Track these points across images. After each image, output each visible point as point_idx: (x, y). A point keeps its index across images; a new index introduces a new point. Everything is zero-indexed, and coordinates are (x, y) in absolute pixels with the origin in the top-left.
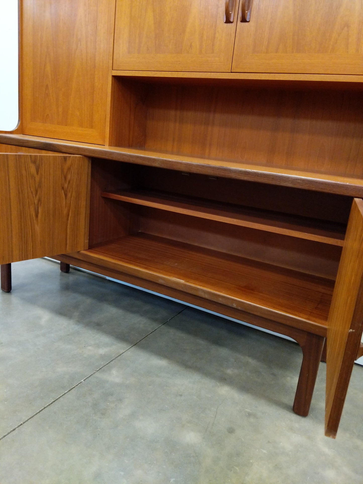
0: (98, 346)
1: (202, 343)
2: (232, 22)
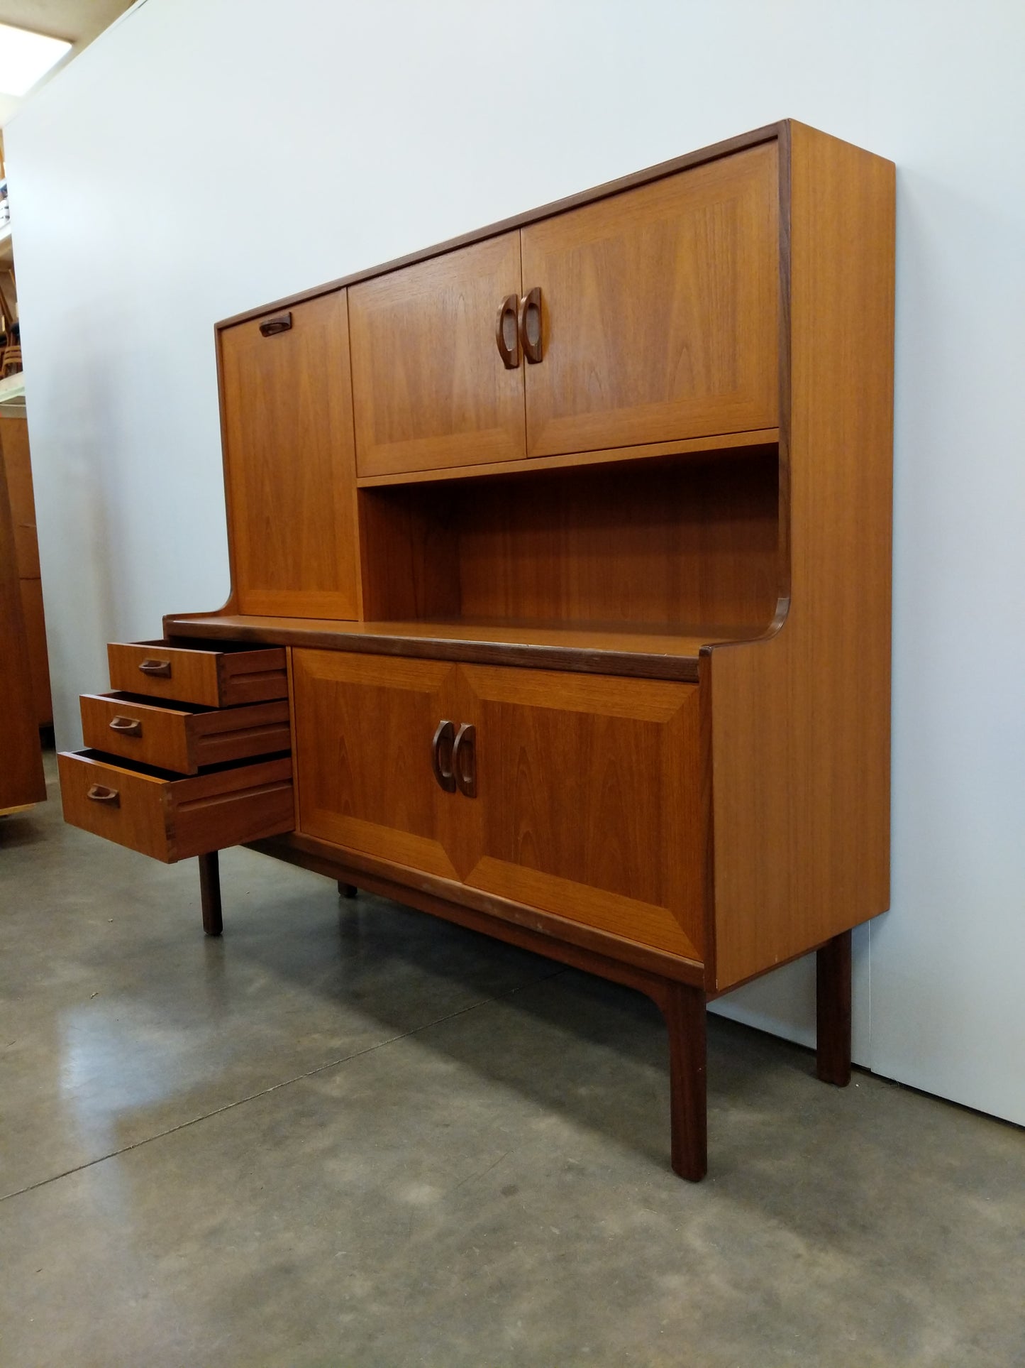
0: (333, 1033)
1: (559, 1034)
2: (517, 367)
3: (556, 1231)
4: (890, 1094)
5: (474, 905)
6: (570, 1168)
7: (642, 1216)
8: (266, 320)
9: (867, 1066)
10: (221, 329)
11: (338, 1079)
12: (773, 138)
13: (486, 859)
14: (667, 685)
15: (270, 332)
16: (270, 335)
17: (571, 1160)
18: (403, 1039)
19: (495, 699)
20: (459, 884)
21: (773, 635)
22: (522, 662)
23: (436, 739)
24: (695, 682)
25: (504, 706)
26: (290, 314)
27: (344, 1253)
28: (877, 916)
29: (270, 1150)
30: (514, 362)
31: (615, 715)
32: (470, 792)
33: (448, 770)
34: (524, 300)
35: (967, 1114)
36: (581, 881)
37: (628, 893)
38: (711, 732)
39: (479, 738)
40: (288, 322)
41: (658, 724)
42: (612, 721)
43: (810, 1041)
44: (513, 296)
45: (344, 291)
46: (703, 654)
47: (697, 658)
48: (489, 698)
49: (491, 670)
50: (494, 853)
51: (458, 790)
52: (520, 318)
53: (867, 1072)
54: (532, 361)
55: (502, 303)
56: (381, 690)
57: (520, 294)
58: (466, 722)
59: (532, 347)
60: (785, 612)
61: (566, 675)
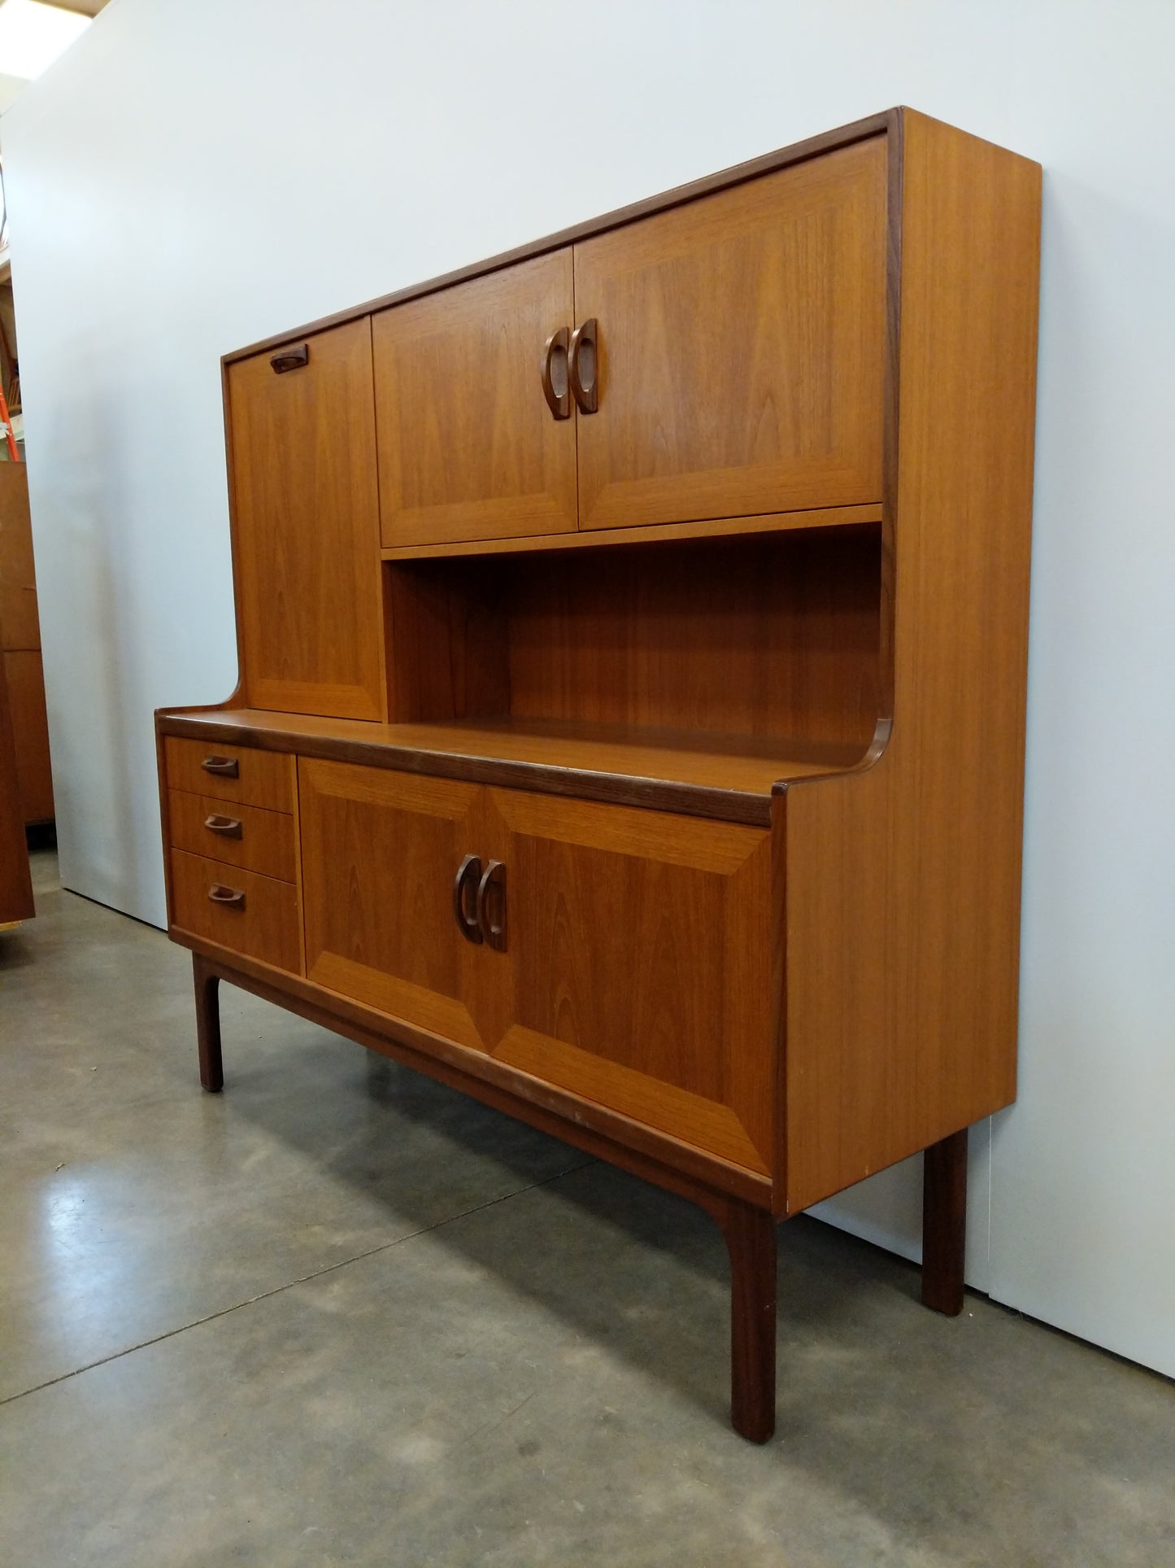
0: (338, 1226)
2: (568, 417)
3: (580, 1507)
4: (1011, 1327)
5: (501, 1083)
6: (607, 1419)
7: (689, 1490)
8: (278, 353)
9: (986, 1291)
10: (229, 363)
11: (336, 1288)
12: (883, 131)
13: (516, 1027)
14: (733, 828)
15: (283, 368)
16: (283, 372)
17: (607, 1408)
18: (421, 1236)
19: (529, 833)
20: (485, 1056)
21: (869, 766)
22: (560, 789)
23: (459, 877)
24: (766, 826)
25: (539, 840)
26: (307, 346)
27: (315, 1528)
28: (999, 1110)
29: (242, 1382)
30: (563, 411)
31: (672, 862)
32: (500, 944)
33: (473, 916)
34: (576, 333)
35: (1105, 1359)
36: (628, 1065)
37: (683, 1086)
38: (784, 890)
39: (510, 880)
40: (303, 356)
41: (722, 876)
42: (667, 868)
43: (915, 1254)
44: (563, 329)
45: (368, 319)
46: (777, 791)
47: (770, 796)
48: (522, 831)
49: (524, 796)
50: (525, 1022)
51: (484, 941)
52: (571, 355)
53: (984, 1296)
54: (586, 411)
55: (551, 336)
56: (398, 813)
57: (572, 327)
58: (497, 859)
59: (586, 393)
60: (886, 739)
61: (612, 808)
